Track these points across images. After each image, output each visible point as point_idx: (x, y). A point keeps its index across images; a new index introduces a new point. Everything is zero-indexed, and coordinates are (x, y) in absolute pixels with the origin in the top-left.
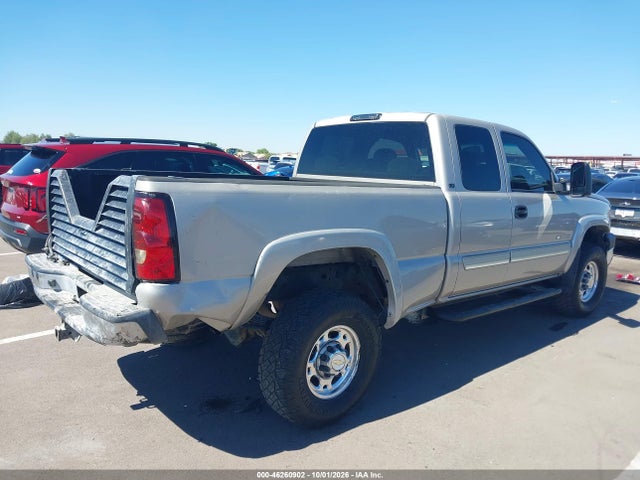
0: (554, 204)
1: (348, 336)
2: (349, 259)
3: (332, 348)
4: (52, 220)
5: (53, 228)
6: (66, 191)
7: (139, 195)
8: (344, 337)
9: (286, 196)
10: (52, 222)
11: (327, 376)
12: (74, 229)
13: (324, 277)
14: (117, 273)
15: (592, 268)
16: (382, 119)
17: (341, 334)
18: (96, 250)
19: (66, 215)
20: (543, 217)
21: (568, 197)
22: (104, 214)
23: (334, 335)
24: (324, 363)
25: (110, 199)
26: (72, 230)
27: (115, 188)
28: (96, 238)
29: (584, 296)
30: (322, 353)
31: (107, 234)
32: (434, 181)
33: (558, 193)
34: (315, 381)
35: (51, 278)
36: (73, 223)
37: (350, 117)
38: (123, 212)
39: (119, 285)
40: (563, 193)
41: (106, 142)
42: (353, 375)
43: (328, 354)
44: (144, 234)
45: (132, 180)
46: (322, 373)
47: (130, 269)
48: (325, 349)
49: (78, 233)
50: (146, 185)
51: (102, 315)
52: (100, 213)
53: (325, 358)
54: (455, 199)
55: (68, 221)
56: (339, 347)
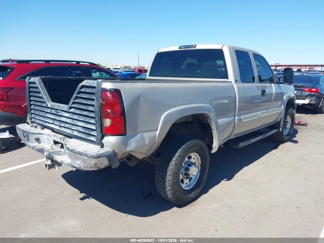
0: (276, 88)
1: (195, 158)
2: (190, 120)
3: (190, 164)
4: (31, 105)
5: (31, 109)
6: (42, 89)
7: (104, 90)
8: (194, 158)
9: (170, 88)
10: (31, 106)
11: (187, 178)
12: (50, 110)
13: (178, 129)
14: (87, 132)
15: (289, 119)
16: (197, 48)
17: (193, 157)
18: (69, 121)
19: (44, 102)
20: (272, 93)
21: (281, 85)
22: (75, 101)
23: (190, 158)
24: (186, 172)
25: (79, 93)
26: (49, 111)
27: (83, 87)
28: (69, 114)
29: (286, 132)
30: (185, 167)
31: (78, 112)
32: (228, 79)
33: (277, 83)
34: (182, 181)
35: (37, 136)
36: (49, 106)
37: (178, 47)
38: (93, 100)
39: (89, 138)
40: (279, 83)
41: (33, 62)
42: (198, 176)
43: (188, 167)
44: (109, 111)
45: (98, 82)
46: (185, 177)
47: (99, 130)
48: (186, 165)
49: (53, 111)
50: (108, 85)
51: (86, 155)
52: (72, 101)
53: (187, 169)
54: (238, 88)
55: (44, 105)
56: (192, 163)
